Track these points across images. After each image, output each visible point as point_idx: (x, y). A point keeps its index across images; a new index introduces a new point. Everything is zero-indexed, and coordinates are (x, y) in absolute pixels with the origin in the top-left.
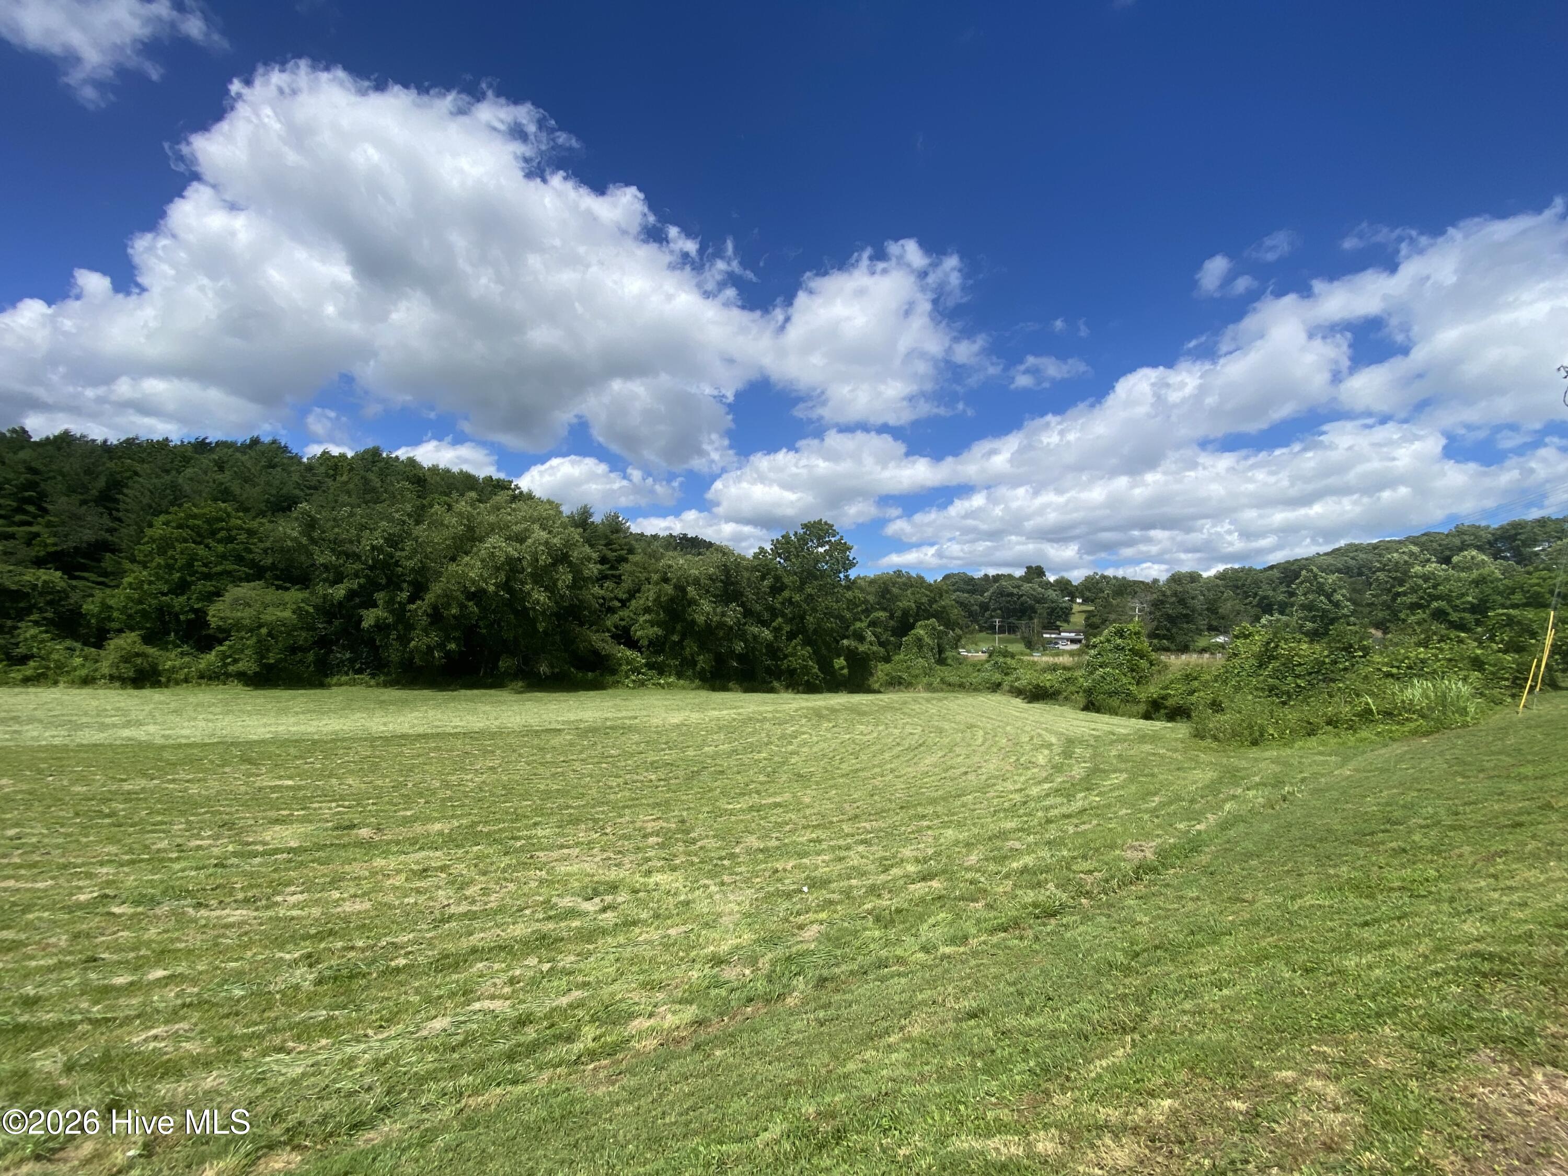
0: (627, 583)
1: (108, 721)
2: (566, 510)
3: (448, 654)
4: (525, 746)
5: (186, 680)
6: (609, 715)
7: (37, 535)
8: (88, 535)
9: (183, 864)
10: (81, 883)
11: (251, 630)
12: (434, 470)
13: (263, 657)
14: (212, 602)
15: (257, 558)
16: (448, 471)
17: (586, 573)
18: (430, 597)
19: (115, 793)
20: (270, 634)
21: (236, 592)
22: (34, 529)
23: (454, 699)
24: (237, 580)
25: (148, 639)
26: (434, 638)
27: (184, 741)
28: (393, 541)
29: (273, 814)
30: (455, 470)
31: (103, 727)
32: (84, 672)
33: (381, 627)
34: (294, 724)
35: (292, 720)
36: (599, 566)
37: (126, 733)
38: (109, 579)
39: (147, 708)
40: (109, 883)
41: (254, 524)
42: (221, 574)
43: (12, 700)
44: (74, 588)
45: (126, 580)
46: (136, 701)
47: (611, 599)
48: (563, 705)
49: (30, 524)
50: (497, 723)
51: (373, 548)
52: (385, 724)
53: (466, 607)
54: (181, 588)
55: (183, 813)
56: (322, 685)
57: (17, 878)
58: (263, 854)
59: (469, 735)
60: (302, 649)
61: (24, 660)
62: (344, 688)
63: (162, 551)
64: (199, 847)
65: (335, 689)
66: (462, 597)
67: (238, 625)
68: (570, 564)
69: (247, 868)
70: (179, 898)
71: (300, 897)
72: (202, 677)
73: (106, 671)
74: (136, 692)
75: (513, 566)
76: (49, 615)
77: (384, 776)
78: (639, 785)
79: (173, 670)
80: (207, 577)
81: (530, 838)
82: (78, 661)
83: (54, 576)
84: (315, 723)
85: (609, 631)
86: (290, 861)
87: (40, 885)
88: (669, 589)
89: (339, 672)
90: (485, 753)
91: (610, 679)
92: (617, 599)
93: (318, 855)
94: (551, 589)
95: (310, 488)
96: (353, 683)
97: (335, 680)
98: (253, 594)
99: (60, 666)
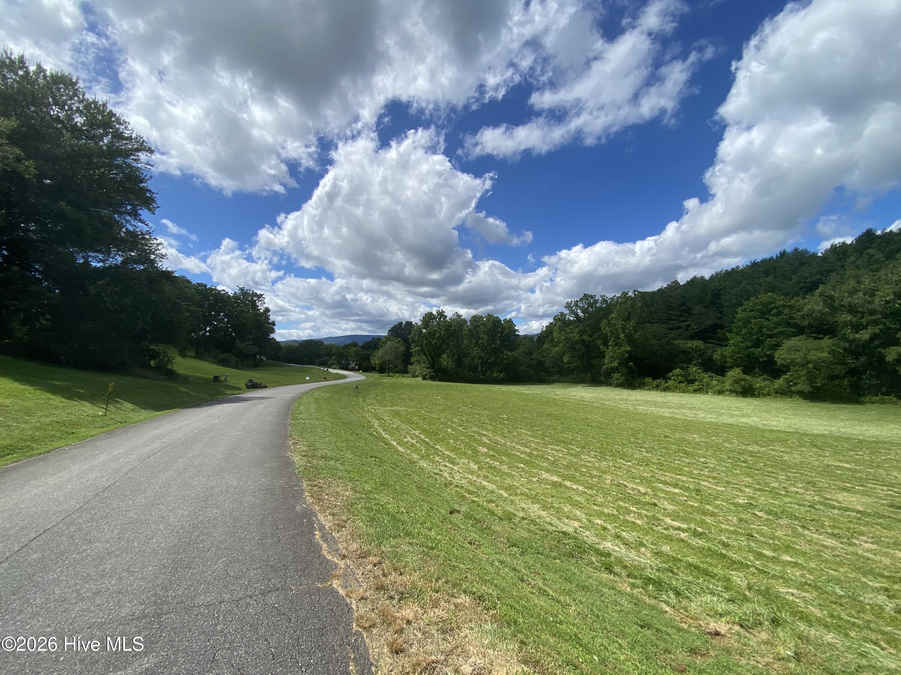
5: (769, 394)
7: (689, 325)
8: (710, 322)
10: (738, 493)
11: (803, 366)
13: (812, 382)
14: (776, 350)
15: (798, 322)
19: (745, 450)
20: (814, 368)
21: (788, 343)
22: (688, 323)
24: (789, 336)
25: (746, 372)
27: (775, 429)
29: (839, 484)
31: (732, 416)
32: (718, 388)
34: (843, 427)
35: (840, 424)
37: (743, 420)
38: (723, 342)
39: (751, 408)
40: (752, 498)
41: (792, 302)
42: (778, 333)
43: (691, 400)
44: (708, 348)
45: (731, 342)
54: (758, 343)
55: (783, 470)
56: (858, 402)
60: (837, 377)
61: (692, 382)
62: (876, 405)
63: (745, 326)
64: (797, 493)
65: (868, 405)
67: (793, 363)
69: (830, 514)
71: (873, 547)
72: (777, 393)
73: (728, 388)
74: (744, 399)
76: (700, 361)
79: (760, 388)
80: (771, 336)
82: (715, 382)
83: (699, 343)
84: (858, 428)
86: (859, 519)
89: (869, 394)
93: (881, 520)
96: (883, 402)
97: (868, 399)
98: (799, 343)
99: (708, 385)
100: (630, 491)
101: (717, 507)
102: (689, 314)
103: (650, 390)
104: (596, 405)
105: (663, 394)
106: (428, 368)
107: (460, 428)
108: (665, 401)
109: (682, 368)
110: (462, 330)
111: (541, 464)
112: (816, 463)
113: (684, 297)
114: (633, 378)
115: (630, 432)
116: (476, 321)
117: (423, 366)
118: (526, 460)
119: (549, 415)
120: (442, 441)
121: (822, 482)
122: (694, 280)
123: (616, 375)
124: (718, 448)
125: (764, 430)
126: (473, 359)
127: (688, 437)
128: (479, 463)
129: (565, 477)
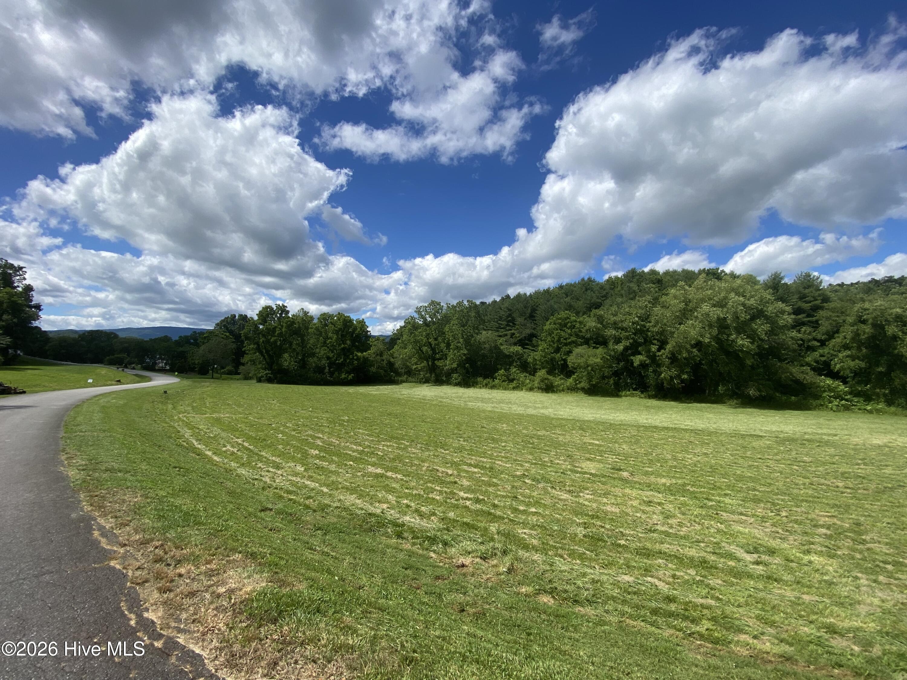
0: (825, 326)
1: (537, 405)
2: (761, 279)
3: (683, 381)
4: (732, 444)
5: (563, 390)
6: (809, 430)
7: (514, 334)
8: (528, 332)
9: (552, 469)
10: (519, 468)
11: (584, 368)
12: (667, 273)
13: (590, 381)
14: (569, 356)
15: (584, 334)
16: (675, 272)
17: (781, 322)
18: (669, 347)
20: (592, 370)
21: (576, 351)
22: (513, 332)
23: (689, 408)
24: (577, 345)
25: (549, 373)
26: (674, 372)
28: (646, 318)
29: (587, 456)
30: (680, 270)
32: (530, 386)
33: (643, 365)
36: (793, 316)
38: (534, 348)
39: (550, 401)
40: (527, 470)
41: (581, 319)
42: (571, 343)
43: (510, 396)
44: (525, 352)
45: (540, 348)
46: (547, 398)
47: (809, 341)
48: (769, 419)
49: (511, 330)
50: (715, 426)
51: (633, 323)
52: (647, 419)
53: (692, 352)
54: (557, 350)
55: (555, 448)
56: (618, 396)
57: (501, 461)
58: (580, 473)
59: (695, 432)
60: (606, 377)
61: (512, 381)
62: (628, 398)
63: (550, 335)
64: (558, 464)
65: (624, 398)
66: (688, 346)
67: (579, 366)
68: (767, 318)
69: (573, 477)
70: (547, 483)
71: (591, 497)
72: (568, 389)
73: (536, 385)
74: (546, 394)
75: (722, 324)
76: (518, 363)
77: (641, 447)
78: (824, 487)
79: (558, 386)
80: (566, 344)
81: (719, 502)
82: (528, 381)
83: (518, 348)
85: (808, 364)
87: (507, 465)
88: (868, 329)
89: (625, 389)
90: (703, 444)
91: (815, 403)
92: (815, 339)
94: (753, 336)
95: (603, 297)
96: (632, 395)
97: (623, 393)
98: (583, 351)
99: (523, 383)
100: (440, 475)
101: (500, 479)
102: (514, 324)
103: (480, 388)
104: (434, 403)
105: (490, 391)
106: (265, 369)
107: (293, 433)
108: (490, 397)
109: (505, 370)
110: (307, 328)
111: (370, 460)
112: (578, 441)
113: (510, 310)
114: (469, 377)
115: (456, 424)
116: (325, 319)
117: (260, 366)
118: (356, 458)
119: (389, 414)
120: (270, 447)
121: (577, 454)
122: (519, 296)
123: (455, 375)
124: (517, 434)
125: (553, 419)
126: (320, 359)
127: (499, 426)
128: (307, 465)
129: (387, 469)
